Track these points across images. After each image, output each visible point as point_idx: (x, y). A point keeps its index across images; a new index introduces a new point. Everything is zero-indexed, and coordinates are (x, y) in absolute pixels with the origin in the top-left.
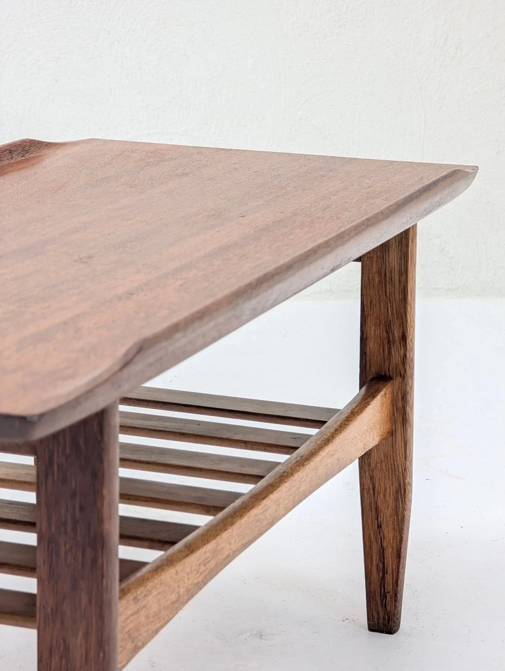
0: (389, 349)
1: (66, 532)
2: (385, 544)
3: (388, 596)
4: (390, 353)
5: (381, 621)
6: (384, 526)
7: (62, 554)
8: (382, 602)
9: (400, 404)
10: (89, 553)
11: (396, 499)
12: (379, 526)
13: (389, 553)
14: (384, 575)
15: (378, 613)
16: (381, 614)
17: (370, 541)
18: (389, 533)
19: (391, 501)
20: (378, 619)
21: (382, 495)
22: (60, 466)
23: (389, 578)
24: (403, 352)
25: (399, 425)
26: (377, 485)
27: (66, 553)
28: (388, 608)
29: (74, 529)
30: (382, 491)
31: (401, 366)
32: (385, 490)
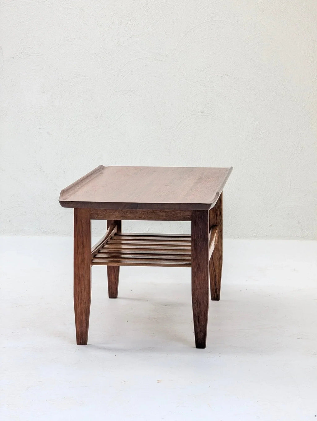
0: (216, 217)
1: (199, 238)
2: (216, 274)
3: (217, 290)
4: (217, 219)
5: (215, 297)
6: (216, 269)
7: (198, 243)
8: (215, 292)
9: (220, 233)
10: (204, 243)
11: (219, 261)
12: (215, 269)
13: (217, 277)
14: (216, 283)
15: (214, 295)
16: (215, 295)
17: (212, 273)
18: (217, 271)
19: (218, 261)
20: (215, 296)
21: (215, 260)
22: (197, 223)
23: (217, 284)
24: (220, 218)
25: (220, 239)
26: (214, 257)
27: (199, 243)
28: (217, 293)
29: (201, 238)
30: (215, 258)
31: (220, 222)
32: (216, 258)
